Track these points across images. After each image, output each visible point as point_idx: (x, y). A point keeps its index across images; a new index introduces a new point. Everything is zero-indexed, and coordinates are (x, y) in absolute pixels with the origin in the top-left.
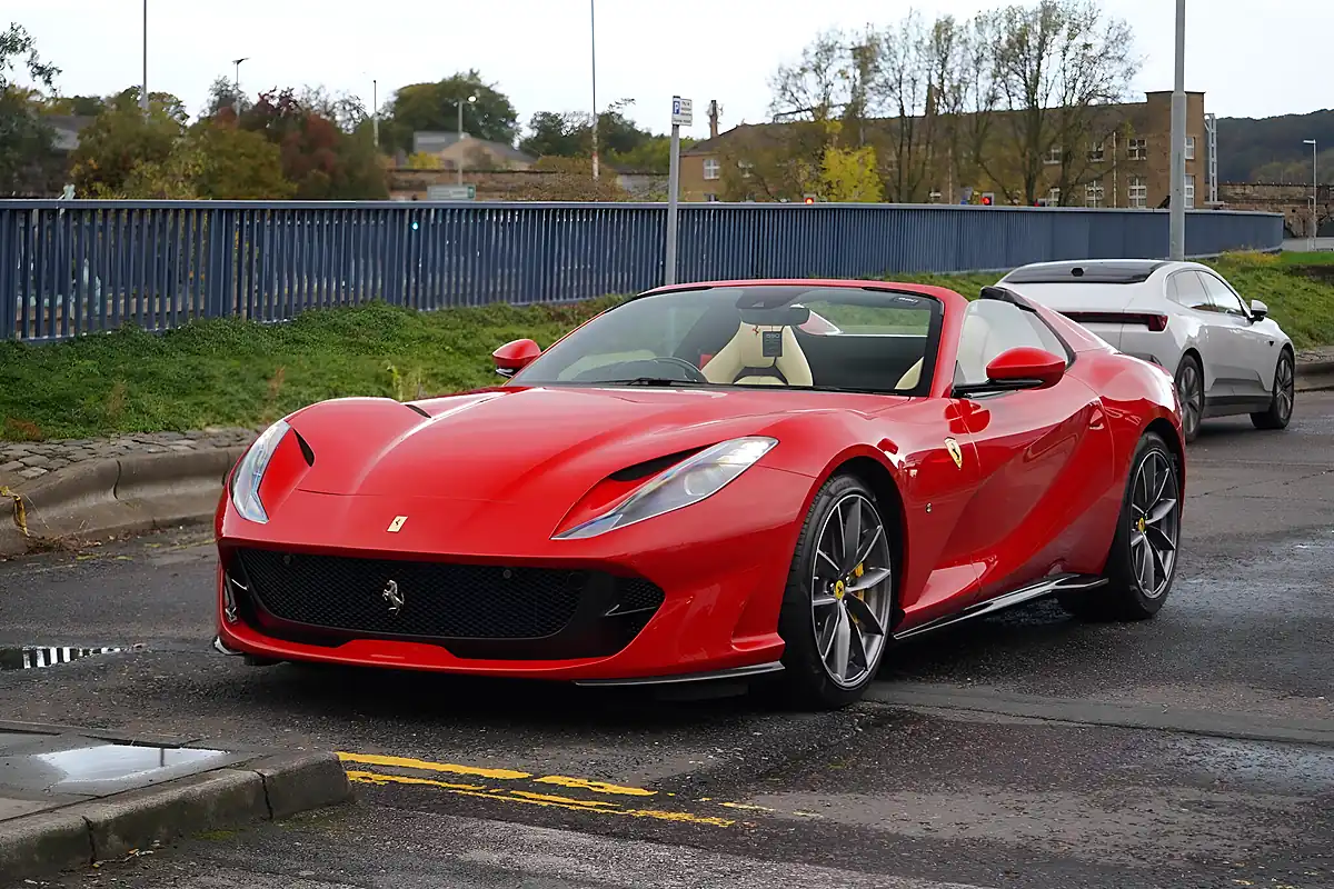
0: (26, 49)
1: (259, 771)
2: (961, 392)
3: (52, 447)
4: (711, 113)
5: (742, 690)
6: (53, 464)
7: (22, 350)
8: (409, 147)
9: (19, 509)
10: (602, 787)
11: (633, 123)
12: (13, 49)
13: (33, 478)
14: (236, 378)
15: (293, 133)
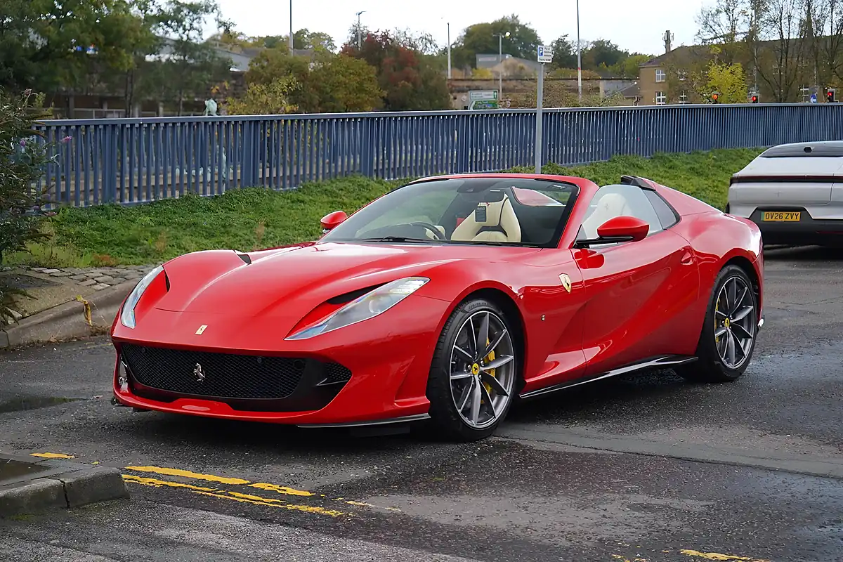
0: (215, 11)
1: (62, 480)
2: (582, 244)
3: (118, 270)
4: (666, 39)
5: (407, 430)
6: (114, 281)
7: (119, 210)
8: (474, 65)
9: (87, 309)
10: (285, 490)
11: (617, 47)
12: (207, 11)
13: (101, 290)
14: (248, 225)
15: (388, 60)
